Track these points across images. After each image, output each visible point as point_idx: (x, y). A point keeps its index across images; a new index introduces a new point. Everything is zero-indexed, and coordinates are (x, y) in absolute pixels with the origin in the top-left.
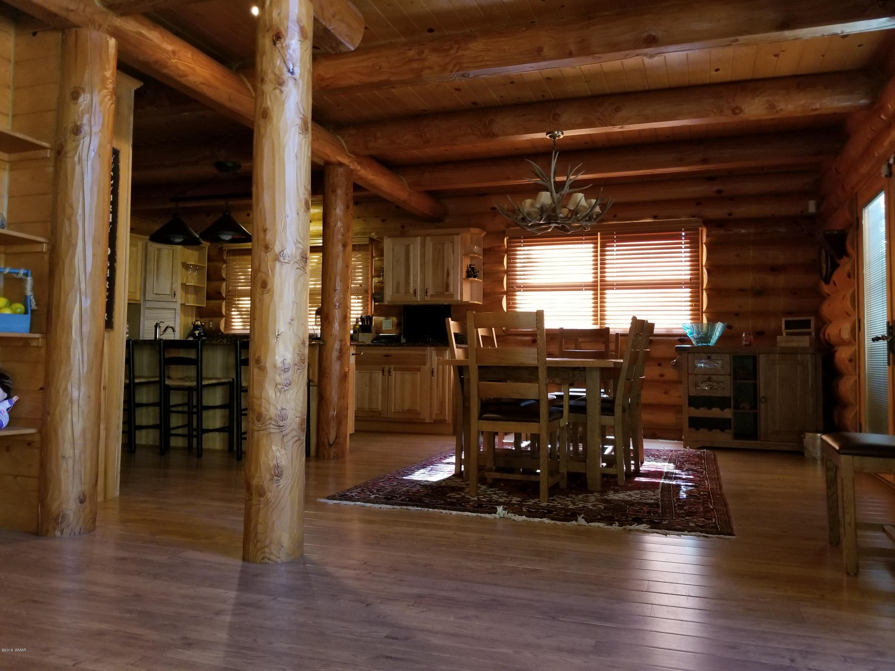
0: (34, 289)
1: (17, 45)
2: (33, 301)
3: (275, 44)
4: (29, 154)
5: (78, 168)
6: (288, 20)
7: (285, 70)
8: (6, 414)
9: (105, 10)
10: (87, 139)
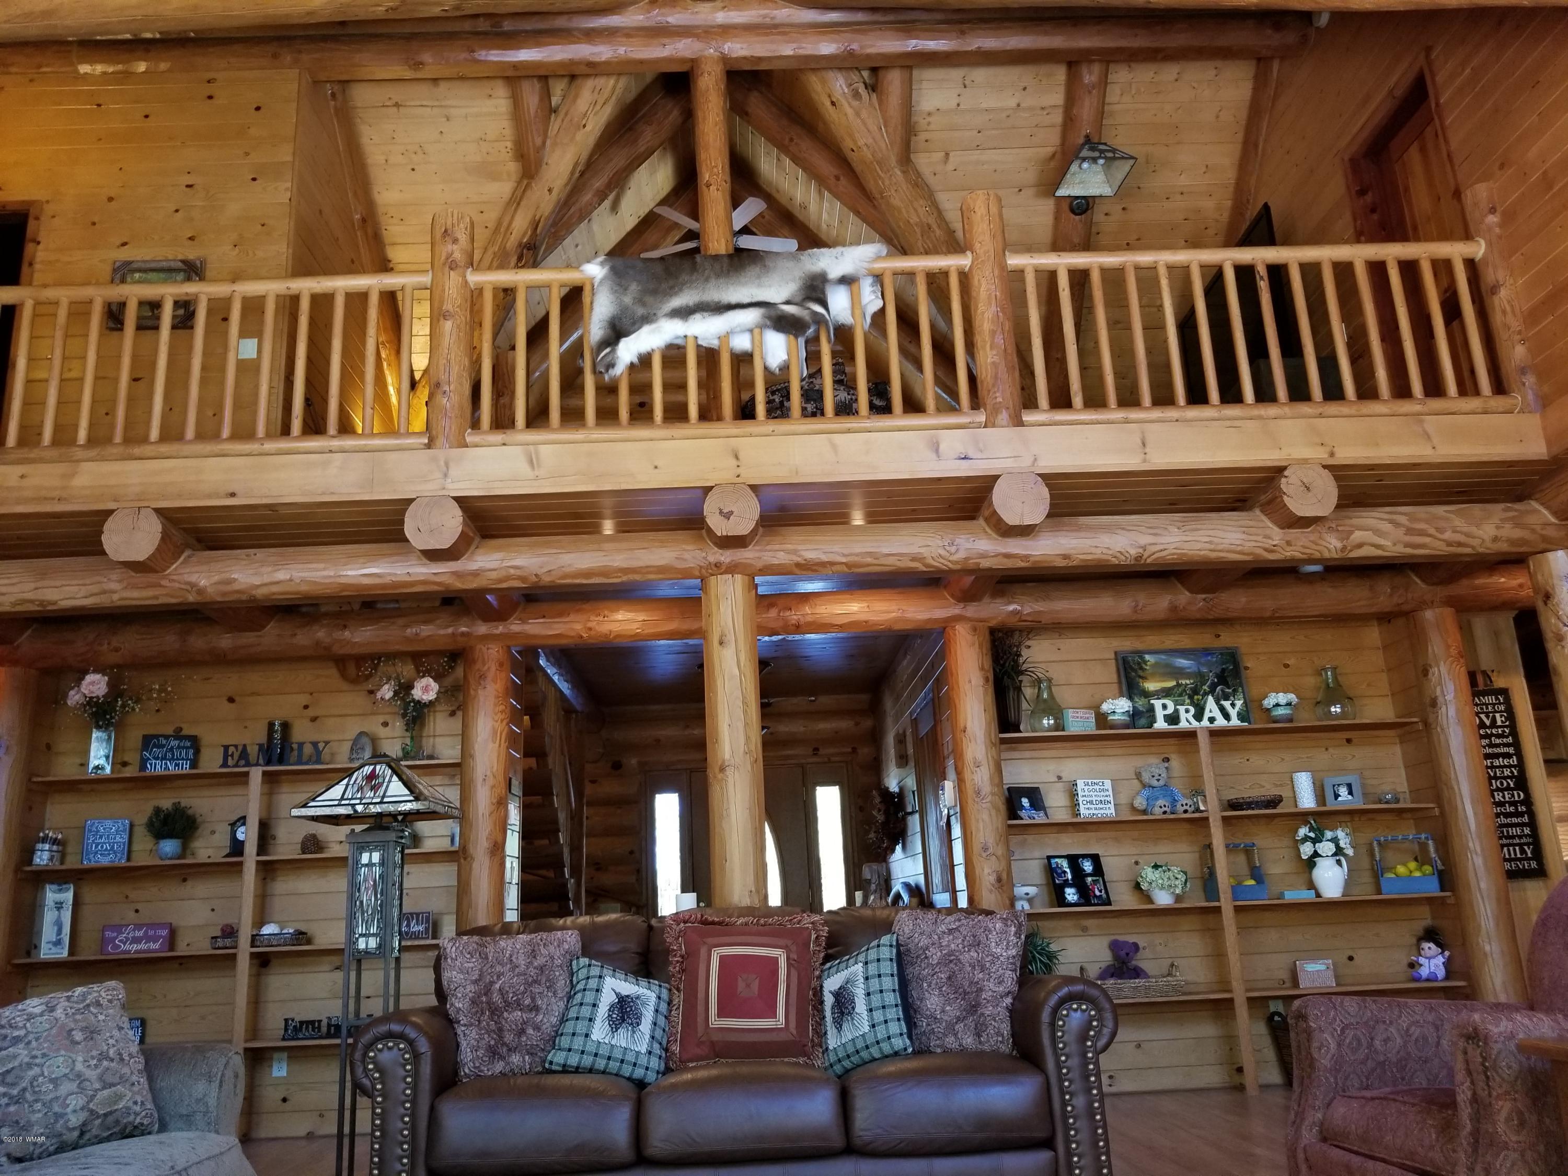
0: (1437, 850)
1: (1380, 633)
2: (1439, 862)
3: (1546, 604)
4: (1407, 728)
5: (1442, 737)
6: (1551, 577)
7: (1561, 625)
8: (1442, 967)
9: (1431, 588)
10: (1444, 709)
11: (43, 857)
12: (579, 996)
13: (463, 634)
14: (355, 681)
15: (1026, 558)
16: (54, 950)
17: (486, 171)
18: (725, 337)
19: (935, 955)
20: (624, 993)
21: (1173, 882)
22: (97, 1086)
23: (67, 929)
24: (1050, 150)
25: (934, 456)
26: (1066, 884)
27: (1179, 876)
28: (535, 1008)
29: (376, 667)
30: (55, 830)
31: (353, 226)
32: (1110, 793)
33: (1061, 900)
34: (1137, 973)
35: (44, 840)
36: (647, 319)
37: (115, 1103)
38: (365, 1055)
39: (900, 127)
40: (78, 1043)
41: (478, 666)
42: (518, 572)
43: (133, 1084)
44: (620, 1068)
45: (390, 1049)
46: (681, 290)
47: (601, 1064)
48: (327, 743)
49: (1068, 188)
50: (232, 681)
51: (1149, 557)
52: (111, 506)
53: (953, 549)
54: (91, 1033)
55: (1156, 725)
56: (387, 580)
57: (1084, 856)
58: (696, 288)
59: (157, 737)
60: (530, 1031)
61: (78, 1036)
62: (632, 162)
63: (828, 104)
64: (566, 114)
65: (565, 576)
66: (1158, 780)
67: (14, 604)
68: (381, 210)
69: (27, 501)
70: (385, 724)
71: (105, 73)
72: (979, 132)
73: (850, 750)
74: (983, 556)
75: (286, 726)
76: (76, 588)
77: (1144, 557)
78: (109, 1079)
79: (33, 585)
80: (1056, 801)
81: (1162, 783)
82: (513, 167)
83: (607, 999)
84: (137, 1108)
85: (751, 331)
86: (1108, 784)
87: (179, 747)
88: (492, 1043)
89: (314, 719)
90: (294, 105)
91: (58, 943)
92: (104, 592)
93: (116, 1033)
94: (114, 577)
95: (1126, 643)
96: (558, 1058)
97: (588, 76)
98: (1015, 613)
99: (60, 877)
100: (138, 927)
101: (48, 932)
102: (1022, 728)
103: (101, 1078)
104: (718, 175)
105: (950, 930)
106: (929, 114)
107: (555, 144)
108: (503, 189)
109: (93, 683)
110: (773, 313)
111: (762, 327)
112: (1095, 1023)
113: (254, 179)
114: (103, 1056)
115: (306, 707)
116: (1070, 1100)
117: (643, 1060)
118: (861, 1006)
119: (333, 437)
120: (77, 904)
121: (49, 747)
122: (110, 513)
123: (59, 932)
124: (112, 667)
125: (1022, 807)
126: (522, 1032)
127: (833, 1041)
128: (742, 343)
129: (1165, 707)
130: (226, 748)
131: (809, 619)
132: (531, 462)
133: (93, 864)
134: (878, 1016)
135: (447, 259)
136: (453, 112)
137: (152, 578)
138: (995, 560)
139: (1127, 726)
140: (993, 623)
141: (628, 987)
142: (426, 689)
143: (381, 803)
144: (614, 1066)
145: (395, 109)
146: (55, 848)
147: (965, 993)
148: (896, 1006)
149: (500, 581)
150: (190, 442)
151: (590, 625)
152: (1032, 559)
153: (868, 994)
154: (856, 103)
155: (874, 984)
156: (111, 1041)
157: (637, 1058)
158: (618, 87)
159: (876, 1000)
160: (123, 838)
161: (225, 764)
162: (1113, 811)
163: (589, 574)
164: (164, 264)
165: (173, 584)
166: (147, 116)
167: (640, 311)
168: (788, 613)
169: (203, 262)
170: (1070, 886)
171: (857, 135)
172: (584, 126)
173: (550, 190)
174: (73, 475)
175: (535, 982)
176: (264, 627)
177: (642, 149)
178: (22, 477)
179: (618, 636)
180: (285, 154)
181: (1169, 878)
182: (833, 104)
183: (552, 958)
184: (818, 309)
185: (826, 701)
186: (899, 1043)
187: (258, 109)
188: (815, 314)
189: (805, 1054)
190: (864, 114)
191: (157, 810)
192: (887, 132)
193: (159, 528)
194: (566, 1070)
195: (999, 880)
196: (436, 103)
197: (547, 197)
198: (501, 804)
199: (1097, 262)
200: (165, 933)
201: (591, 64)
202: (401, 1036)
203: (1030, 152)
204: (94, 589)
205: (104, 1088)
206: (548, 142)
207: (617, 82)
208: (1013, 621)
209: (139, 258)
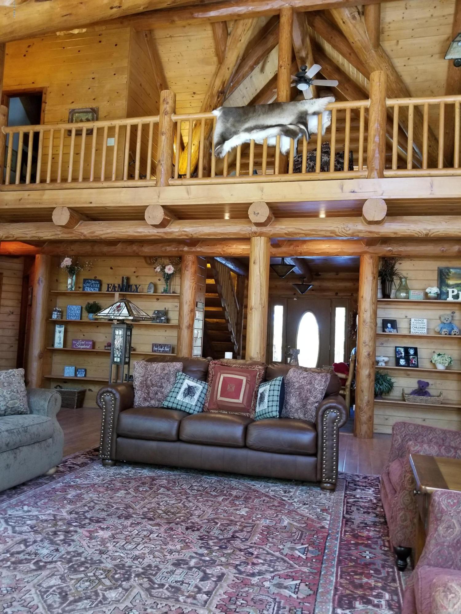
11: (55, 316)
12: (176, 384)
13: (181, 251)
14: (150, 264)
15: (378, 233)
16: (59, 345)
17: (205, 62)
18: (266, 139)
19: (297, 385)
20: (191, 385)
21: (444, 361)
22: (9, 399)
23: (62, 340)
24: (448, 36)
25: (340, 191)
26: (401, 358)
27: (447, 360)
28: (162, 387)
29: (156, 260)
30: (59, 307)
31: (157, 88)
32: (426, 324)
33: (398, 364)
34: (426, 393)
35: (55, 311)
36: (236, 133)
37: (15, 405)
38: (101, 396)
39: (374, 31)
40: (5, 386)
41: (185, 262)
42: (185, 233)
43: (20, 400)
44: (185, 409)
45: (108, 396)
46: (249, 120)
47: (179, 407)
48: (139, 285)
49: (451, 55)
50: (111, 262)
51: (432, 234)
52: (54, 206)
53: (348, 229)
54: (10, 384)
55: (448, 299)
56: (143, 234)
57: (411, 348)
58: (255, 119)
59: (88, 279)
60: (159, 394)
61: (6, 384)
62: (265, 52)
63: (341, 22)
64: (233, 36)
65: (201, 235)
66: (447, 321)
67: (31, 238)
68: (168, 80)
69: (31, 203)
70: (159, 280)
71: (65, 35)
72: (413, 30)
73: (350, 294)
74: (360, 232)
75: (128, 279)
76: (47, 233)
77: (430, 234)
78: (13, 397)
79: (35, 232)
80: (403, 326)
81: (448, 322)
82: (215, 59)
83: (185, 386)
84: (22, 407)
85: (276, 136)
86: (425, 321)
87: (95, 283)
88: (145, 396)
89: (137, 277)
90: (128, 43)
91: (60, 343)
92: (56, 235)
93: (18, 384)
94: (59, 230)
95: (443, 264)
96: (166, 404)
97: (240, 20)
98: (390, 251)
99: (61, 323)
100: (83, 340)
101: (57, 340)
102: (391, 297)
103: (10, 397)
104: (285, 62)
105: (304, 377)
106: (390, 23)
107: (229, 49)
108: (212, 68)
109: (66, 261)
110: (284, 129)
111: (280, 135)
112: (338, 417)
113: (115, 74)
114: (12, 391)
115: (135, 272)
116: (325, 442)
117: (193, 408)
118: (266, 400)
119: (125, 181)
120: (66, 332)
121: (57, 281)
122: (54, 208)
123: (60, 340)
124: (72, 256)
125: (387, 327)
126: (156, 394)
127: (257, 410)
128: (272, 142)
129: (453, 292)
130: (108, 285)
131: (305, 250)
132: (188, 192)
133: (70, 320)
134: (270, 404)
135: (164, 111)
136: (192, 38)
137: (70, 230)
138: (365, 234)
139: (435, 299)
140: (380, 255)
141: (192, 383)
142: (169, 269)
143: (119, 316)
144: (183, 408)
145: (170, 38)
146: (59, 313)
147: (303, 400)
148: (277, 401)
149: (180, 236)
150: (81, 182)
151: (224, 249)
152: (381, 234)
153: (269, 396)
154: (354, 22)
155: (272, 393)
156: (15, 387)
157: (191, 406)
158: (253, 22)
159: (271, 398)
160: (79, 312)
161: (108, 290)
162: (426, 331)
163: (209, 234)
164: (85, 110)
165: (76, 233)
166: (79, 51)
167: (233, 130)
168: (297, 248)
169: (98, 109)
170: (403, 359)
171: (354, 36)
172: (240, 40)
173: (228, 69)
174: (43, 195)
175: (163, 378)
176: (117, 245)
177: (269, 46)
178: (29, 195)
179: (233, 254)
180: (125, 63)
181: (443, 360)
182: (344, 22)
183: (170, 371)
184: (302, 127)
185: (342, 275)
186: (275, 414)
187: (116, 45)
188: (301, 129)
189: (249, 412)
190: (358, 26)
191: (88, 303)
192: (368, 33)
193: (69, 214)
194: (168, 408)
195: (369, 355)
196: (185, 35)
197: (227, 71)
198: (193, 311)
199: (427, 102)
200: (91, 343)
201: (239, 15)
202: (111, 392)
203: (437, 38)
204: (53, 233)
205: (11, 400)
206: (227, 48)
207: (253, 20)
208: (389, 254)
209: (77, 108)
